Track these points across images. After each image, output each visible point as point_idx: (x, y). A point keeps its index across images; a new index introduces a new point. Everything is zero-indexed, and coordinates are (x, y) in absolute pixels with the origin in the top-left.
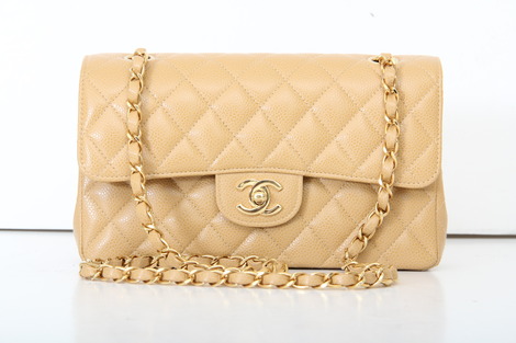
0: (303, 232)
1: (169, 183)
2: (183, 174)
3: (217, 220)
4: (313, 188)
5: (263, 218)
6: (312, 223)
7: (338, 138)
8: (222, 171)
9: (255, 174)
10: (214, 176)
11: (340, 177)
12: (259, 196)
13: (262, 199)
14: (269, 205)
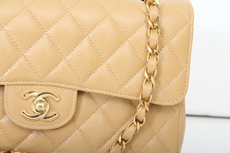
0: (74, 134)
4: (84, 100)
5: (42, 122)
6: (82, 127)
7: (108, 61)
8: (10, 83)
9: (38, 87)
10: (3, 86)
11: (107, 93)
12: (41, 106)
13: (43, 109)
14: (48, 113)
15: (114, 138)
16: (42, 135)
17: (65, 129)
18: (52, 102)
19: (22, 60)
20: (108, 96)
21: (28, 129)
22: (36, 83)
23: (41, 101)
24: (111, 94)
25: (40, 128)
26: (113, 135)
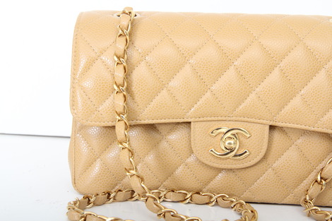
0: (266, 173)
1: (151, 128)
2: (163, 121)
3: (191, 160)
4: (277, 136)
5: (231, 161)
6: (275, 165)
7: (302, 92)
8: (197, 119)
9: (226, 122)
10: (190, 123)
11: (303, 127)
12: (230, 144)
13: (233, 146)
14: (238, 150)
15: (311, 177)
16: (231, 175)
17: (257, 167)
18: (242, 139)
19: (208, 94)
20: (303, 130)
21: (217, 168)
22: (224, 119)
23: (230, 138)
24: (307, 128)
25: (229, 167)
26: (310, 173)
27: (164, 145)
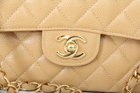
0: (97, 70)
1: (12, 34)
2: (21, 29)
3: (41, 59)
4: (106, 41)
5: (72, 60)
6: (104, 64)
7: (125, 9)
8: (47, 29)
9: (69, 31)
10: (41, 31)
11: (125, 36)
12: (71, 47)
13: (73, 49)
14: (77, 52)
15: (130, 73)
16: (71, 71)
17: (90, 65)
18: (80, 44)
19: (56, 10)
20: (125, 38)
21: (61, 66)
22: (67, 29)
23: (71, 43)
24: (128, 36)
25: (70, 65)
26: (129, 70)
27: (21, 47)
